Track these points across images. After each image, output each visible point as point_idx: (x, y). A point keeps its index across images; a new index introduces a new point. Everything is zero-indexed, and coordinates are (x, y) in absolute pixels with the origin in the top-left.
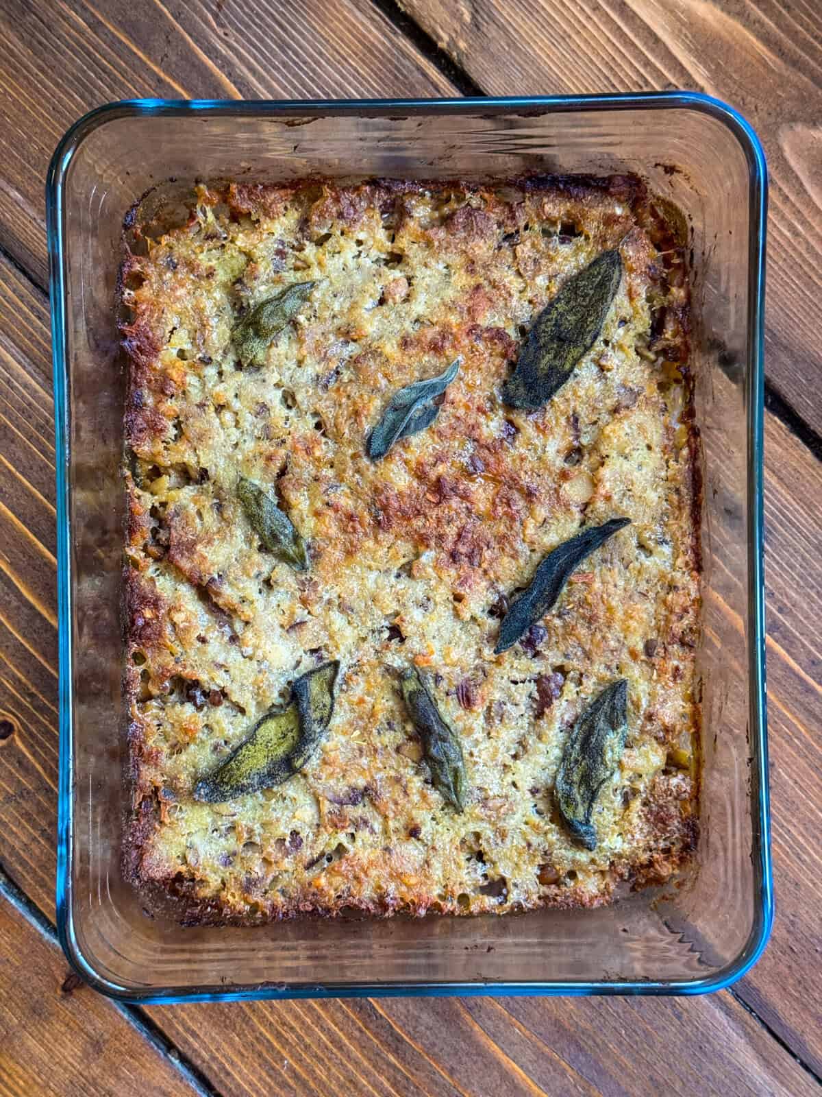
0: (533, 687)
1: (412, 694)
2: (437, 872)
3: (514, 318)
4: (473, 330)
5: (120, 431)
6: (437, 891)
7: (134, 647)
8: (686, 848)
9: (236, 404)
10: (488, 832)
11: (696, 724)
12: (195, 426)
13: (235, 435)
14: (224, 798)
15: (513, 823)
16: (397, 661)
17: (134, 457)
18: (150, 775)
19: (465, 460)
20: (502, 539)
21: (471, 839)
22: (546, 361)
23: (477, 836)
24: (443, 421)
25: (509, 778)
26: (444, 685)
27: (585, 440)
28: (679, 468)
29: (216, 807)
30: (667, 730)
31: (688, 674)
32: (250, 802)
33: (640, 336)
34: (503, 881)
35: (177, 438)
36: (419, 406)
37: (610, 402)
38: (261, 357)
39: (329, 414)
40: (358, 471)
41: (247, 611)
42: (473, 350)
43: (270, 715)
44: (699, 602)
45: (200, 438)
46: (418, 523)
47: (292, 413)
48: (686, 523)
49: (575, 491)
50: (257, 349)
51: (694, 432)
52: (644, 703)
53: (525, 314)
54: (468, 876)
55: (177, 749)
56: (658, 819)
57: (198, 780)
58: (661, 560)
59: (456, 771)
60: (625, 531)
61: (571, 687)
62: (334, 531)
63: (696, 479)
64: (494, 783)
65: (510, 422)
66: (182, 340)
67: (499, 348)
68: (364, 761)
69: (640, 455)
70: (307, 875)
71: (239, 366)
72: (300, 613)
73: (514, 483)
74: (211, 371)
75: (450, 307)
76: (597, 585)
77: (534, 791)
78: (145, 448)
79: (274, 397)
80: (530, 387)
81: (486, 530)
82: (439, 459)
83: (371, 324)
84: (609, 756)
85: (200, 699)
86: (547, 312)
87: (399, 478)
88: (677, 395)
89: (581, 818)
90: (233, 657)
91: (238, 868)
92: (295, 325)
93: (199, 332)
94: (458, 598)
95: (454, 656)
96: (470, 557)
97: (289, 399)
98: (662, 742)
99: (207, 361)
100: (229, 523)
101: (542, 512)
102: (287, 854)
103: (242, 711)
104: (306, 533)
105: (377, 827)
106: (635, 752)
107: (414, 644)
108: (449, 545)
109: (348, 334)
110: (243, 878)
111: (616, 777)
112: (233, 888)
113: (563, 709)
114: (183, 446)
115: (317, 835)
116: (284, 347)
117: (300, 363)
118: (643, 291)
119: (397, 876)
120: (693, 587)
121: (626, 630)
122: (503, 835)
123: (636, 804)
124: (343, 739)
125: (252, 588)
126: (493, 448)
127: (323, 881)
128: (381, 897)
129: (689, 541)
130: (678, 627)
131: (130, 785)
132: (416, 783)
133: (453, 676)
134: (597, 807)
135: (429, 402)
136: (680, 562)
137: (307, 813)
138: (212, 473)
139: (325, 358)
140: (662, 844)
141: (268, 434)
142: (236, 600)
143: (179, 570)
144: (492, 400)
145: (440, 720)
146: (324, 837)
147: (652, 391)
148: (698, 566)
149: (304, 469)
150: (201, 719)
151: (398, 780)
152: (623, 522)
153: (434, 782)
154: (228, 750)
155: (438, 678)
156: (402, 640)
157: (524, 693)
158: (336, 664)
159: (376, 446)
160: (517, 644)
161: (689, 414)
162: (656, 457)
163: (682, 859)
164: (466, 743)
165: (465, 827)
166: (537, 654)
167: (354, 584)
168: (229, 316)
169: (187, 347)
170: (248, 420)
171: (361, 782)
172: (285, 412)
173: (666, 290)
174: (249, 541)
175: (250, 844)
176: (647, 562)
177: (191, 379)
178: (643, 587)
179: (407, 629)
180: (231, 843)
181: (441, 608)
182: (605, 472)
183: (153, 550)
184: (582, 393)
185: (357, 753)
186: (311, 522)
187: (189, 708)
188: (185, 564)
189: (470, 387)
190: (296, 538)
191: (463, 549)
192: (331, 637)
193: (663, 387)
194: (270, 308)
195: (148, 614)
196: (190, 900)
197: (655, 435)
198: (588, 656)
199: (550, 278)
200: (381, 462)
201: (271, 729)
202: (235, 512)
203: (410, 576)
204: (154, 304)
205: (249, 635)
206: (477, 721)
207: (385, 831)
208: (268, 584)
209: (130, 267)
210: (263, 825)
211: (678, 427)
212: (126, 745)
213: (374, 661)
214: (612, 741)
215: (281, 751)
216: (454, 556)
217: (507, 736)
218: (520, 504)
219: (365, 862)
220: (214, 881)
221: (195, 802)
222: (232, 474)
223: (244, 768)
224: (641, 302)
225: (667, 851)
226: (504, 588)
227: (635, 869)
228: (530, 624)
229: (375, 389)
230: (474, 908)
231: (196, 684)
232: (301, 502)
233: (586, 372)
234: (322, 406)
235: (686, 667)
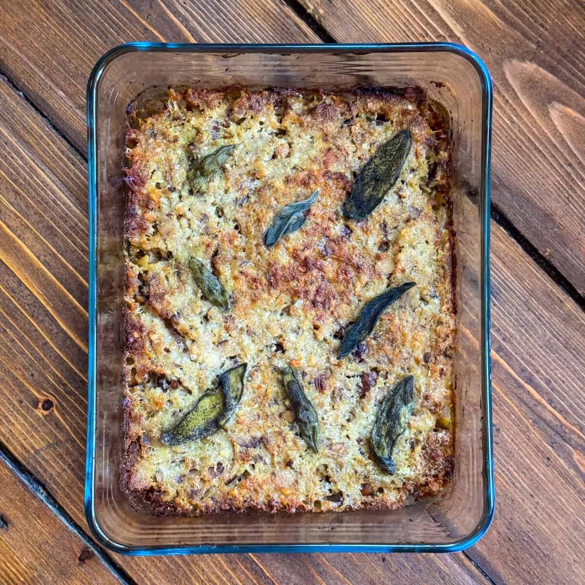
0: (359, 380)
1: (289, 383)
2: (302, 487)
3: (350, 167)
4: (326, 174)
5: (123, 229)
6: (302, 498)
7: (128, 354)
8: (447, 474)
9: (189, 215)
10: (332, 465)
11: (453, 402)
12: (165, 227)
13: (188, 232)
14: (179, 443)
15: (347, 459)
16: (280, 363)
17: (129, 244)
18: (135, 429)
19: (321, 248)
20: (342, 294)
21: (322, 469)
22: (368, 192)
23: (326, 466)
24: (309, 225)
25: (345, 433)
26: (307, 378)
27: (390, 238)
28: (444, 254)
29: (174, 448)
30: (436, 405)
31: (449, 373)
32: (193, 445)
33: (422, 179)
34: (341, 494)
35: (154, 234)
36: (294, 217)
37: (405, 216)
38: (204, 188)
39: (243, 221)
40: (259, 254)
41: (193, 334)
42: (326, 185)
43: (207, 394)
44: (455, 331)
45: (168, 234)
46: (294, 284)
47: (221, 220)
48: (448, 286)
49: (384, 266)
50: (202, 183)
51: (453, 234)
52: (423, 389)
53: (356, 165)
54: (320, 490)
55: (151, 414)
56: (431, 458)
57: (163, 432)
58: (433, 307)
59: (314, 428)
60: (413, 290)
61: (381, 380)
62: (245, 288)
63: (454, 260)
64: (336, 436)
65: (347, 227)
66: (158, 178)
67: (341, 184)
68: (261, 422)
69: (422, 246)
70: (226, 489)
71: (191, 192)
72: (225, 336)
73: (349, 261)
74: (175, 195)
75: (314, 161)
76: (397, 321)
77: (359, 441)
78: (136, 239)
79: (211, 211)
80: (359, 207)
81: (333, 288)
82: (306, 247)
83: (268, 169)
84: (402, 420)
85: (165, 385)
86: (369, 164)
87: (282, 258)
88: (443, 213)
89: (386, 456)
90: (185, 360)
91: (186, 484)
92: (224, 169)
93: (168, 174)
94: (316, 328)
95: (314, 361)
96: (323, 304)
97: (220, 212)
98: (433, 412)
99: (172, 190)
100: (184, 283)
101: (365, 278)
102: (215, 476)
103: (190, 392)
104: (229, 289)
105: (268, 460)
106: (418, 418)
107: (290, 354)
108: (311, 297)
109: (254, 175)
110: (189, 490)
111: (407, 432)
112: (183, 495)
113: (376, 393)
114: (158, 238)
115: (232, 465)
116: (217, 182)
117: (226, 191)
118: (423, 153)
119: (279, 490)
120: (452, 322)
121: (413, 347)
122: (341, 466)
123: (418, 449)
124: (249, 409)
125: (197, 321)
126: (337, 241)
127: (236, 492)
128: (270, 502)
129: (449, 296)
130: (443, 346)
131: (124, 435)
132: (291, 435)
133: (313, 373)
134: (395, 450)
135: (301, 214)
136: (444, 308)
137: (226, 453)
138: (174, 254)
139: (241, 189)
140: (433, 472)
141: (207, 232)
142: (187, 328)
143: (154, 309)
144: (337, 213)
145: (305, 398)
146: (237, 466)
147: (428, 210)
148: (455, 310)
149: (228, 252)
150: (165, 396)
151: (280, 433)
152: (412, 284)
153: (301, 435)
154: (181, 415)
155: (304, 374)
156: (284, 352)
157: (354, 384)
158: (245, 365)
159: (270, 239)
160: (350, 355)
161: (450, 223)
162: (431, 248)
163: (445, 481)
164: (320, 412)
165: (319, 461)
166: (361, 361)
167: (255, 319)
168: (186, 164)
169: (161, 181)
170: (196, 223)
171: (259, 435)
172: (217, 219)
173: (437, 153)
174: (195, 293)
175: (193, 470)
176: (426, 308)
177: (164, 200)
178: (423, 322)
179: (287, 345)
180: (183, 470)
181: (306, 333)
182: (401, 256)
183: (140, 298)
184: (388, 210)
185: (256, 417)
186: (231, 283)
187: (159, 390)
188: (158, 306)
189: (324, 206)
190: (223, 292)
191: (319, 299)
192: (242, 350)
193: (435, 208)
194: (209, 160)
195: (136, 335)
196: (157, 503)
197: (431, 236)
198: (391, 362)
199: (371, 145)
200: (272, 248)
201: (207, 403)
202: (187, 277)
203: (289, 314)
204: (143, 157)
205: (195, 348)
206: (327, 399)
207: (273, 464)
208: (206, 318)
209: (130, 135)
210: (202, 459)
211: (444, 231)
212: (122, 411)
213: (267, 363)
214: (404, 412)
215: (212, 416)
216: (314, 303)
217: (344, 408)
218: (352, 274)
219: (260, 481)
220: (172, 492)
221: (162, 445)
222: (186, 254)
223: (191, 425)
224: (423, 159)
225: (436, 476)
226: (344, 322)
227: (418, 487)
228: (358, 343)
229: (270, 207)
230: (323, 508)
231: (163, 376)
232: (226, 271)
233: (391, 199)
234: (238, 216)
235: (448, 369)
